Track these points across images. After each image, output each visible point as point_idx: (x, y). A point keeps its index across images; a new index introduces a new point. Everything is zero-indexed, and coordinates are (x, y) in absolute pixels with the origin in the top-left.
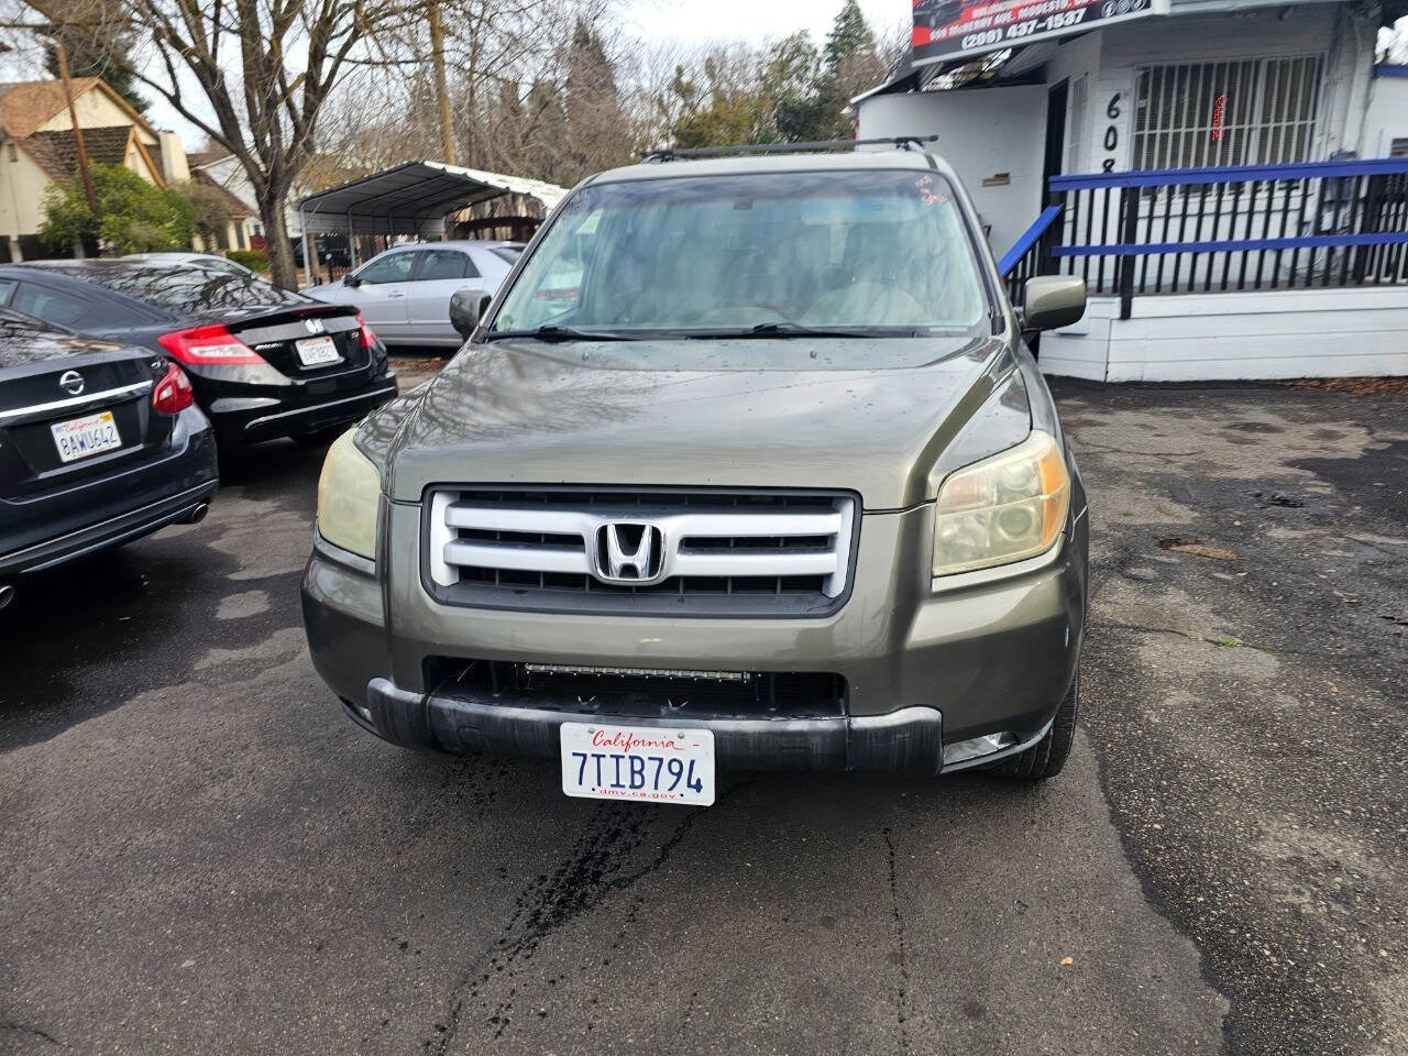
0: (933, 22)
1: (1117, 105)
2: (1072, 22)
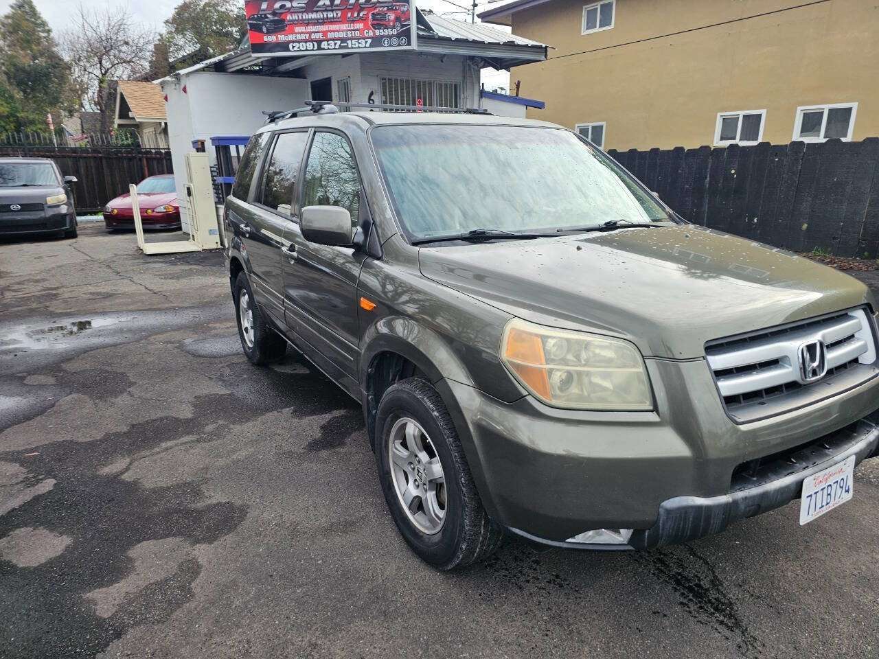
0: (264, 30)
1: (372, 98)
2: (364, 46)
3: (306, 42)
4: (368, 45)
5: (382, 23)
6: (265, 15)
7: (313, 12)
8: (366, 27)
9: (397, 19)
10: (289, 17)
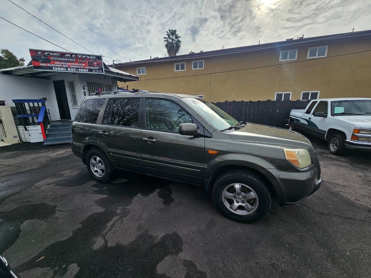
0: (40, 61)
1: (84, 87)
2: (86, 71)
3: (61, 67)
4: (87, 71)
5: (92, 65)
6: (40, 56)
7: (63, 58)
8: (86, 65)
9: (98, 64)
10: (52, 58)
